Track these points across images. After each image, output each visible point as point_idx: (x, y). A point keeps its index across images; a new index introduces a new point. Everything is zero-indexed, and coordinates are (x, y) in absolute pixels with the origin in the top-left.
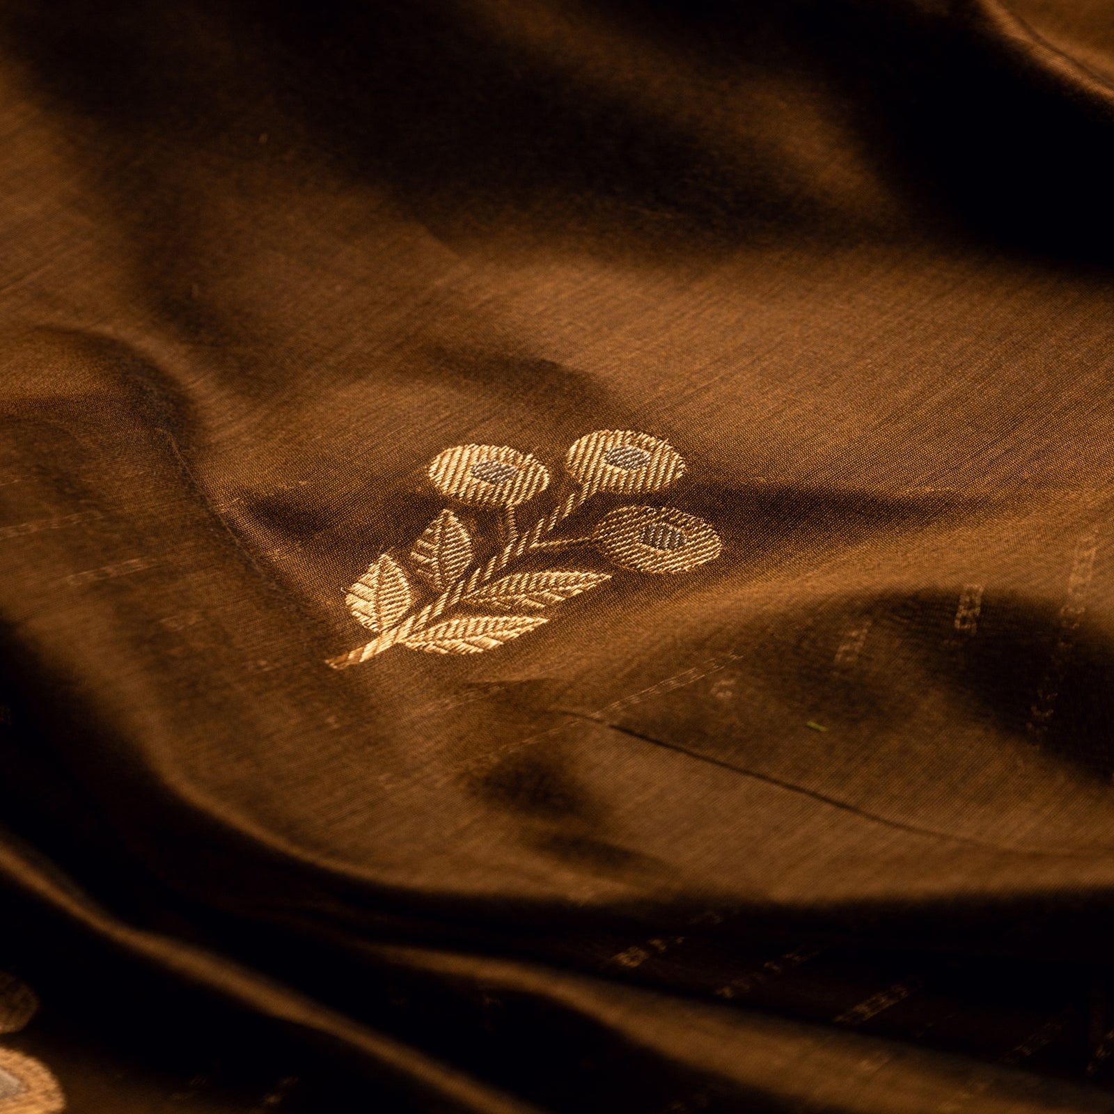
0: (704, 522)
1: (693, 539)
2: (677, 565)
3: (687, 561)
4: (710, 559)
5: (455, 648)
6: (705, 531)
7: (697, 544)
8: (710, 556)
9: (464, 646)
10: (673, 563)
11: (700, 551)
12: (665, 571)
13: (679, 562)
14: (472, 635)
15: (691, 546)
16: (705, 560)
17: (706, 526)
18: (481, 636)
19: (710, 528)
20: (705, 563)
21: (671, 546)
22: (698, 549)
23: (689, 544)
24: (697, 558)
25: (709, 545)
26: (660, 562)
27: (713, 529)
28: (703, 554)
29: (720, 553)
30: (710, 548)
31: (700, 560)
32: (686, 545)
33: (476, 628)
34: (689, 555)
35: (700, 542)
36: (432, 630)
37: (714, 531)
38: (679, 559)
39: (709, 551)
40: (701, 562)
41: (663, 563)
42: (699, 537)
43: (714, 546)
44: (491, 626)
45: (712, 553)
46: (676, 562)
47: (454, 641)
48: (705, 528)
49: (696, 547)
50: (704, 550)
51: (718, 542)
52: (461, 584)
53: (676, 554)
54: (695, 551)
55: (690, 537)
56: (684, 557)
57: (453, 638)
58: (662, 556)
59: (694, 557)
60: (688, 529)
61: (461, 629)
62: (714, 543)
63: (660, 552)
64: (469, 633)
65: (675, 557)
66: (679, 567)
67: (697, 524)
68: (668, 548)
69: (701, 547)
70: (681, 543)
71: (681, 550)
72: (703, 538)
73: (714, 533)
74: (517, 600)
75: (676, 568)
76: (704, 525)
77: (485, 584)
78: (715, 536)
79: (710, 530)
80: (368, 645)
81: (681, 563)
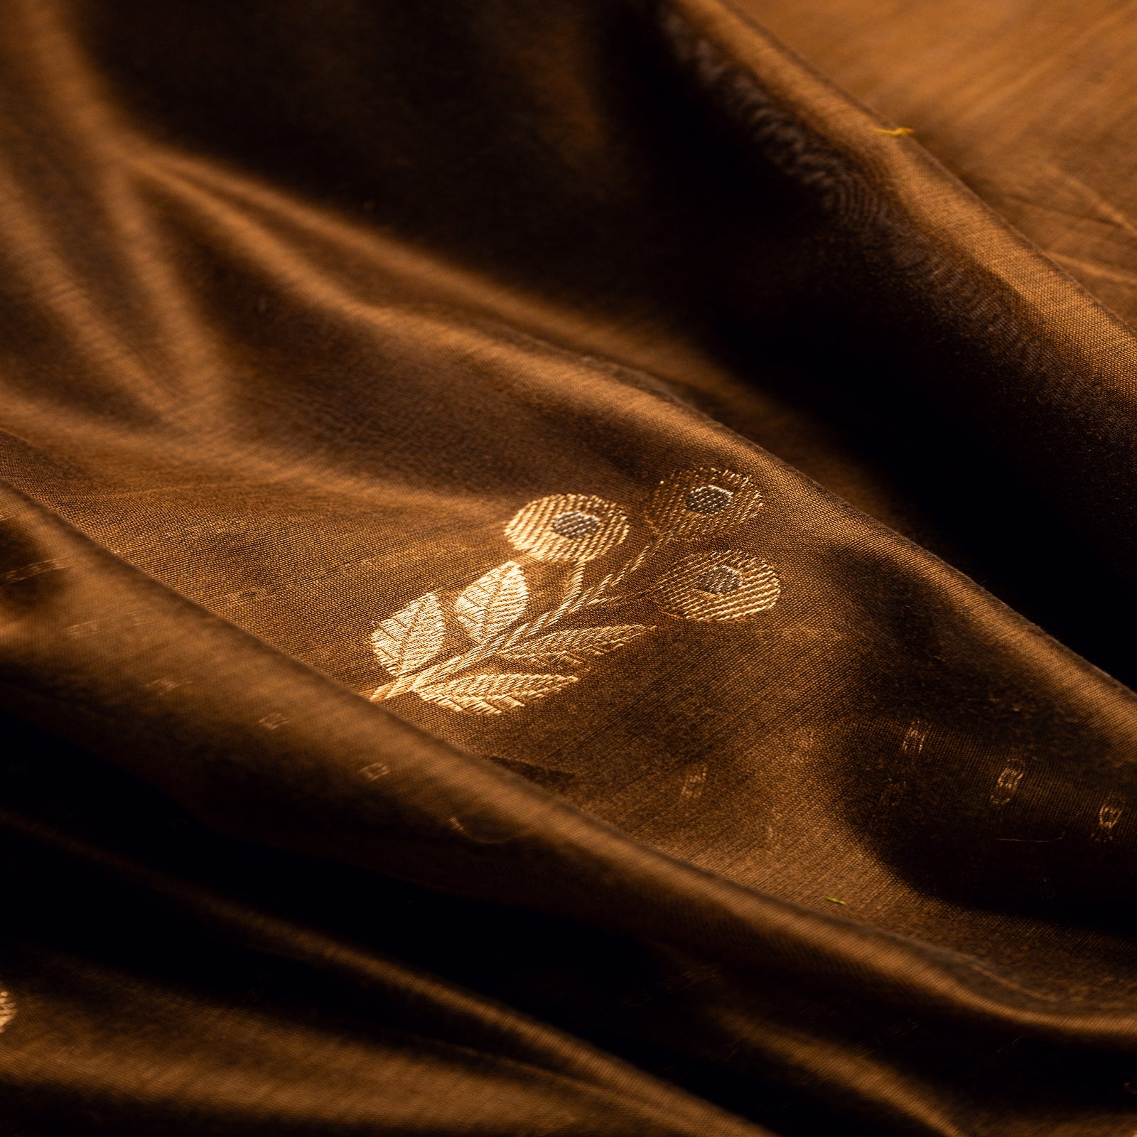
0: (765, 563)
1: (749, 582)
2: (726, 611)
3: (738, 608)
4: (764, 607)
5: (472, 706)
6: (764, 574)
7: (752, 588)
8: (765, 604)
9: (484, 705)
10: (722, 610)
11: (754, 596)
12: (712, 618)
13: (728, 608)
14: (495, 693)
15: (746, 590)
16: (758, 609)
17: (767, 567)
18: (504, 695)
19: (770, 569)
20: (757, 613)
21: (724, 591)
22: (753, 593)
23: (744, 587)
24: (750, 605)
25: (766, 590)
26: (709, 607)
27: (775, 571)
28: (758, 600)
29: (777, 602)
30: (766, 594)
31: (753, 608)
32: (740, 588)
33: (501, 686)
34: (742, 600)
35: (757, 586)
36: (454, 683)
37: (774, 574)
38: (730, 604)
39: (765, 598)
40: (754, 611)
41: (712, 609)
42: (756, 580)
43: (771, 592)
44: (519, 684)
45: (768, 600)
46: (726, 608)
47: (473, 698)
48: (765, 570)
49: (751, 591)
50: (760, 595)
51: (777, 587)
52: (502, 637)
53: (728, 598)
54: (749, 595)
55: (746, 579)
56: (736, 602)
57: (474, 695)
58: (712, 601)
59: (746, 603)
60: (746, 570)
61: (486, 686)
62: (771, 589)
63: (713, 596)
64: (492, 690)
65: (725, 603)
66: (728, 614)
67: (758, 564)
68: (720, 591)
69: (757, 592)
70: (735, 587)
71: (734, 593)
72: (761, 581)
73: (774, 576)
74: (555, 657)
75: (724, 616)
76: (765, 566)
77: (529, 639)
78: (775, 579)
79: (770, 572)
80: (380, 688)
81: (731, 610)
